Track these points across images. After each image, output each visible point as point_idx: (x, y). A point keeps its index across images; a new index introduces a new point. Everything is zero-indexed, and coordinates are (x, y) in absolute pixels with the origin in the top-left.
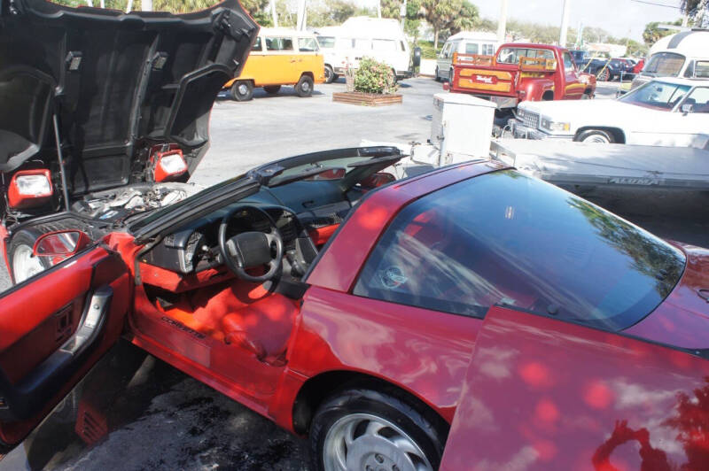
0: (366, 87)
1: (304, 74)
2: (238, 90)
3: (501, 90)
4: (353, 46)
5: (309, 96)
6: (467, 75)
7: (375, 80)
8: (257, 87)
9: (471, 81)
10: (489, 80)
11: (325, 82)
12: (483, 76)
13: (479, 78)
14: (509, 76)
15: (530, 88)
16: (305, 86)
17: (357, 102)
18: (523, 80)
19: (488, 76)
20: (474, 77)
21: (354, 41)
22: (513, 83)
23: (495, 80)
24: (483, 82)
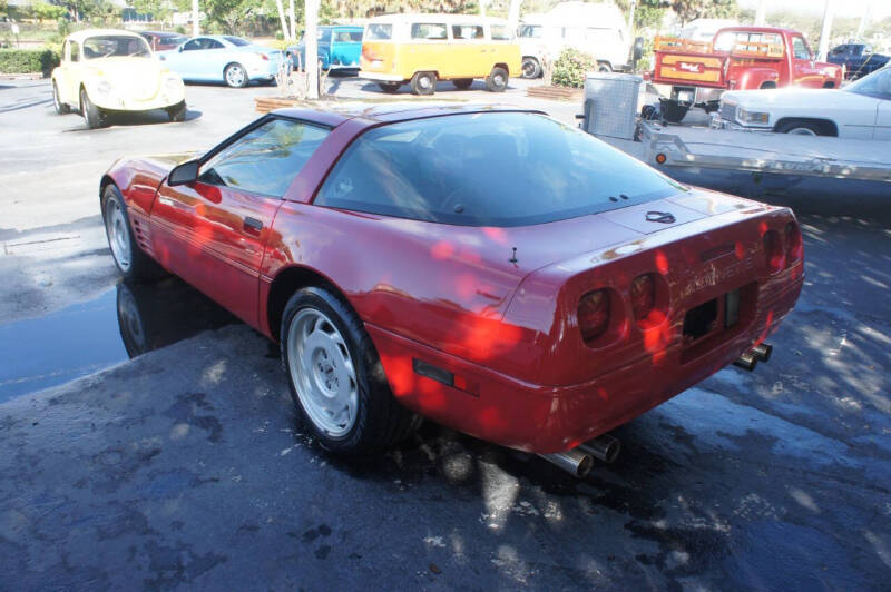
0: (565, 80)
1: (497, 65)
2: (418, 82)
3: (709, 79)
4: (563, 35)
5: (503, 91)
6: (669, 62)
7: (576, 72)
8: (441, 80)
9: (674, 69)
10: (695, 68)
11: (522, 77)
12: (688, 63)
13: (684, 66)
14: (718, 63)
15: (745, 78)
16: (498, 79)
17: (554, 96)
18: (735, 69)
19: (694, 64)
20: (678, 65)
21: (564, 29)
22: (722, 71)
23: (703, 68)
24: (688, 71)
